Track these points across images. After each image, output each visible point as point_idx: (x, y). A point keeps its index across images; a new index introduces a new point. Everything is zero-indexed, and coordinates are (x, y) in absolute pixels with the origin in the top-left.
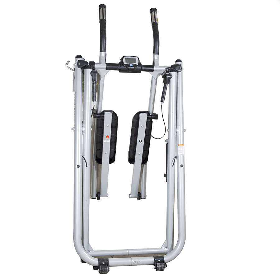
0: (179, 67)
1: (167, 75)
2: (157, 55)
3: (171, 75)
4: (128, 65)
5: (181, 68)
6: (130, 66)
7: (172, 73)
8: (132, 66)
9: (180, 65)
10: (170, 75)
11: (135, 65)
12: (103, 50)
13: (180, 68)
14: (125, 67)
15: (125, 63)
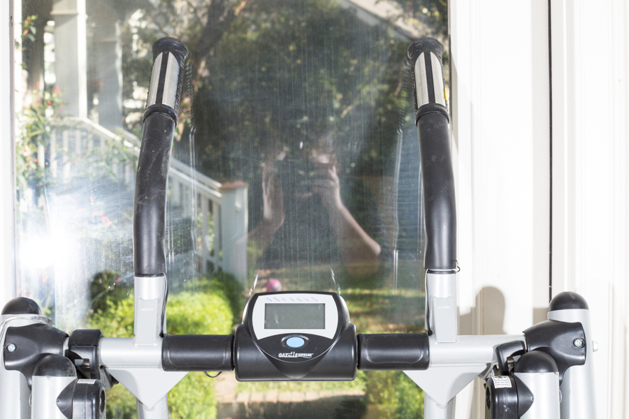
0: (570, 336)
1: (502, 391)
2: (446, 276)
3: (526, 390)
4: (274, 344)
5: (584, 345)
6: (289, 350)
7: (529, 378)
8: (298, 350)
9: (577, 327)
10: (518, 387)
11: (315, 344)
12: (149, 265)
13: (578, 343)
14: (258, 355)
15: (261, 332)
